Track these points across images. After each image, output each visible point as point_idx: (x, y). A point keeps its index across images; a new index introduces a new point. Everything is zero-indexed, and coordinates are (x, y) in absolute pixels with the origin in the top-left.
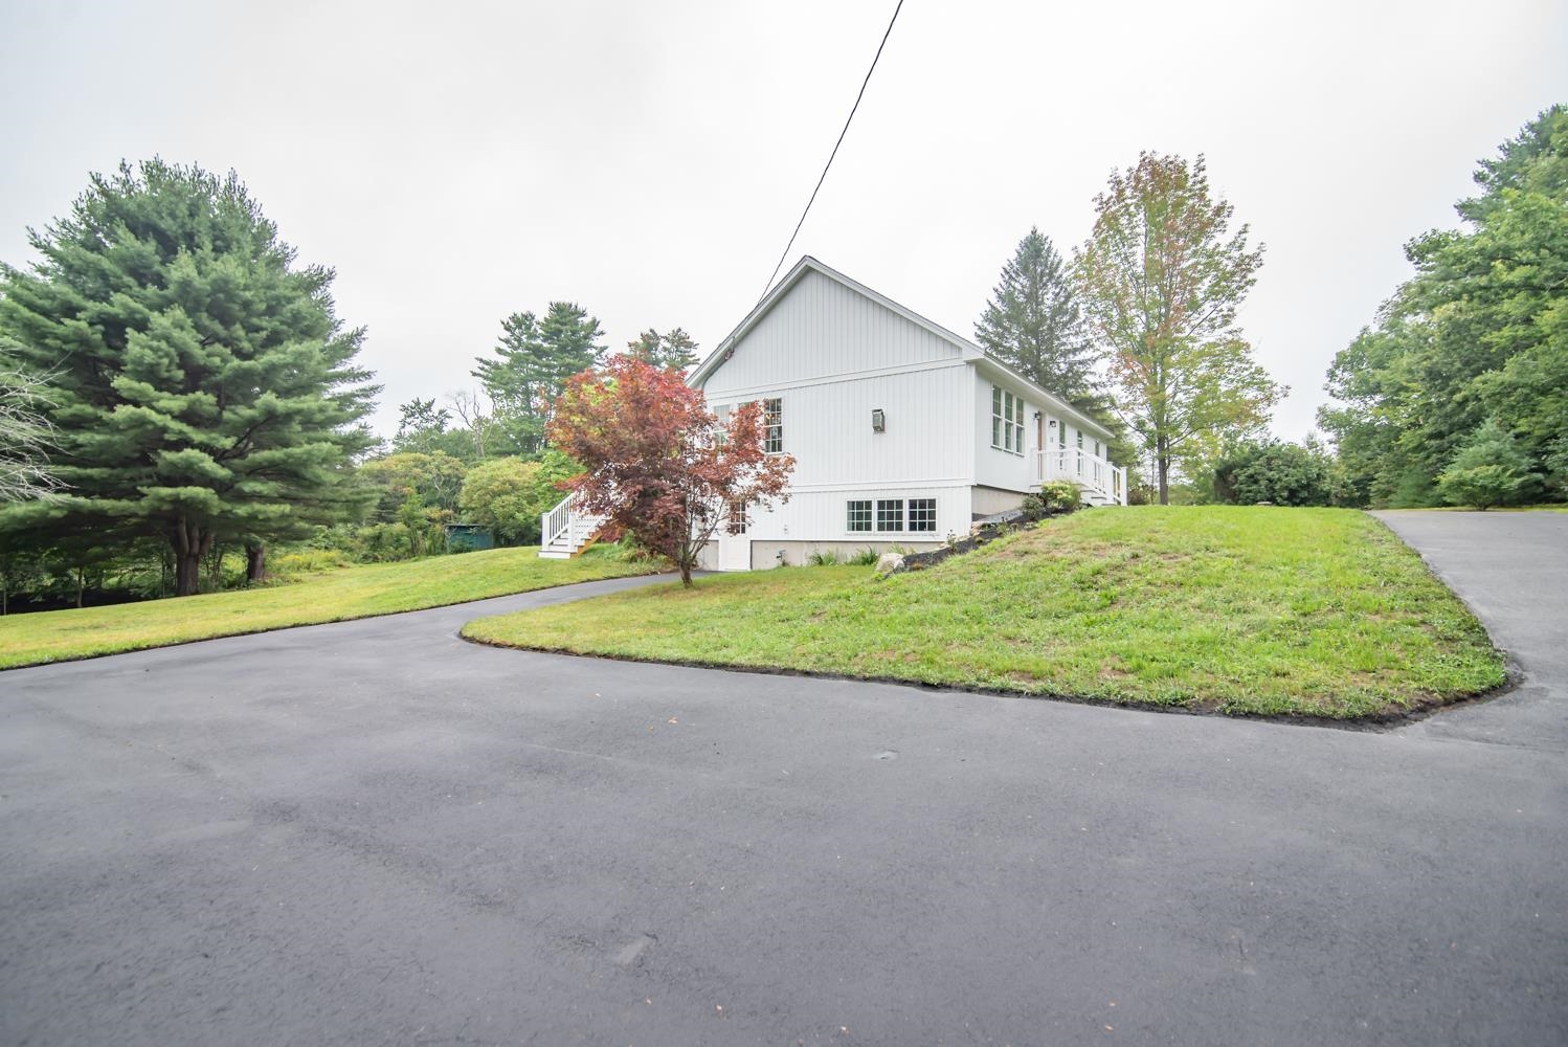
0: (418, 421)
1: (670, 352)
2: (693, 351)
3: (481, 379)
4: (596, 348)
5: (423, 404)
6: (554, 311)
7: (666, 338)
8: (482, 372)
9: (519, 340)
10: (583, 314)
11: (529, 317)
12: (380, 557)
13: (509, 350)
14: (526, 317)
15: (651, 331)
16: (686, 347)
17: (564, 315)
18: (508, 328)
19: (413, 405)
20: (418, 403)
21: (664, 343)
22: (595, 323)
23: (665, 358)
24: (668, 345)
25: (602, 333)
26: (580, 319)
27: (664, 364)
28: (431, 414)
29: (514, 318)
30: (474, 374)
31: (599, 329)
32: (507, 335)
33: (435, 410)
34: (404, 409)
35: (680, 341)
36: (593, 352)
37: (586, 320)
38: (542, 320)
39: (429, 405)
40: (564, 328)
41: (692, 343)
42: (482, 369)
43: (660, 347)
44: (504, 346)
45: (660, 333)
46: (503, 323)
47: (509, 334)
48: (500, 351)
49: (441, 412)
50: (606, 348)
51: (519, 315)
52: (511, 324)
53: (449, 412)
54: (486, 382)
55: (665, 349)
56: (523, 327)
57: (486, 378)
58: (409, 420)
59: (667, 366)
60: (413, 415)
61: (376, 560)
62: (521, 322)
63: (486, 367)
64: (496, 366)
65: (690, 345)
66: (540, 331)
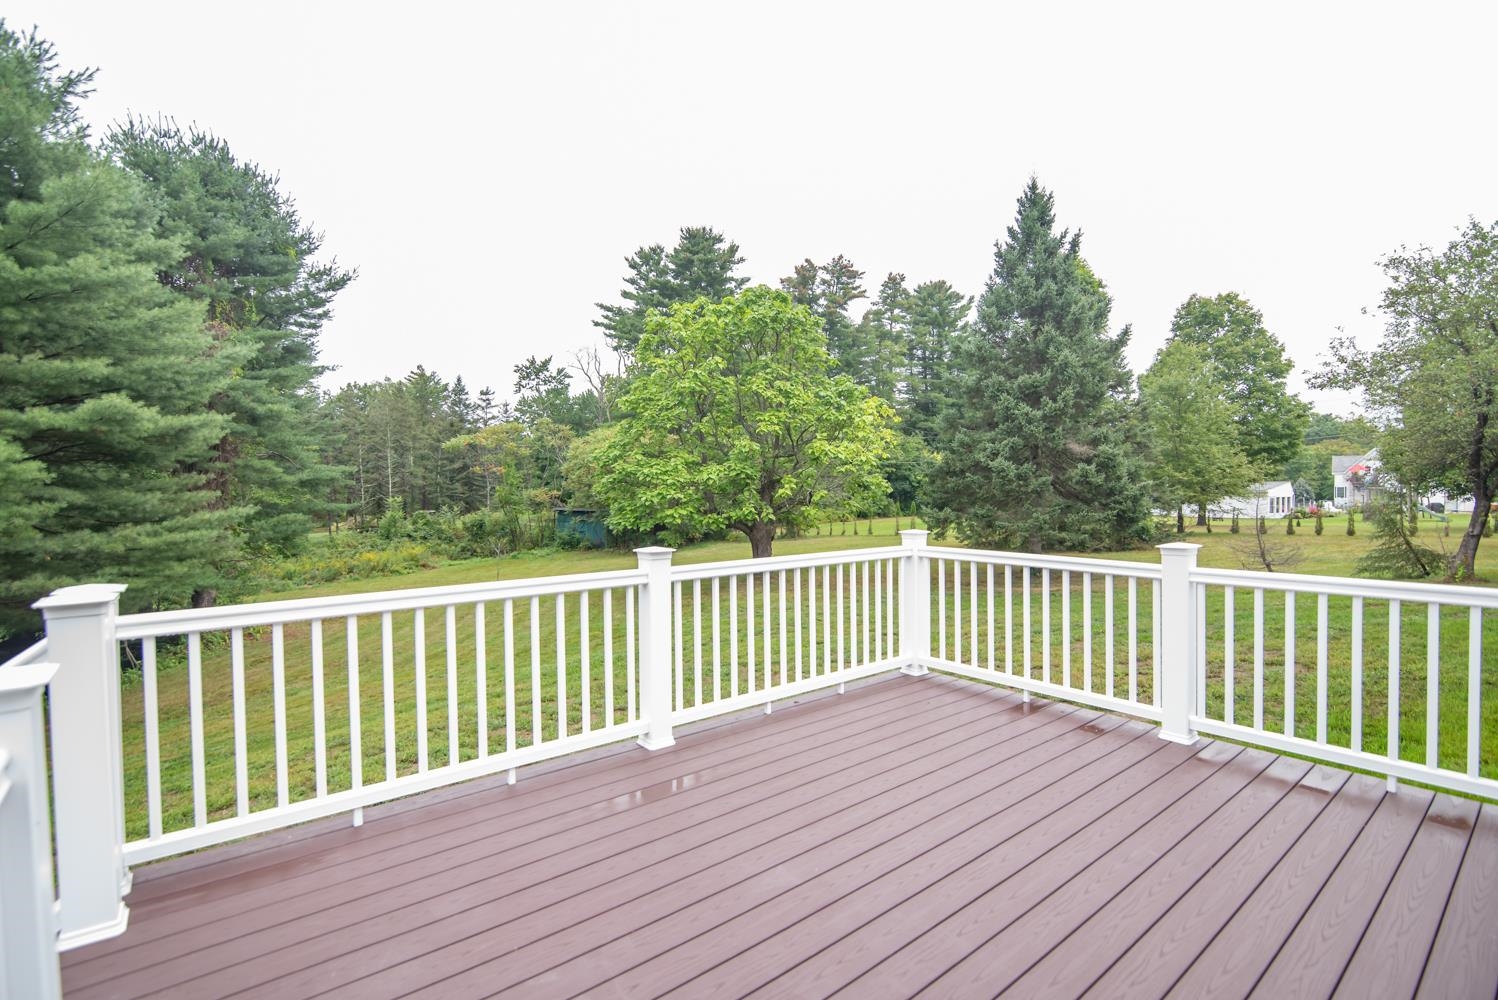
0: (534, 383)
1: (829, 286)
2: (858, 282)
3: (603, 329)
4: (736, 281)
5: (538, 362)
6: (686, 239)
7: (825, 268)
8: (606, 321)
9: (645, 278)
10: (719, 240)
11: (657, 251)
12: (479, 550)
13: (635, 292)
14: (653, 250)
15: (807, 261)
16: (849, 278)
17: (698, 241)
18: (633, 266)
19: (528, 364)
20: (533, 362)
21: (822, 275)
22: (733, 249)
23: (824, 294)
24: (828, 277)
25: (742, 260)
26: (717, 246)
27: (822, 301)
28: (548, 374)
29: (641, 253)
30: (597, 324)
31: (738, 256)
32: (632, 273)
33: (553, 369)
34: (518, 369)
35: (843, 272)
36: (732, 285)
37: (724, 246)
38: (671, 252)
39: (545, 364)
40: (695, 257)
41: (857, 272)
42: (606, 317)
43: (818, 281)
44: (631, 289)
45: (817, 263)
46: (627, 259)
47: (635, 272)
48: (626, 295)
49: (560, 371)
50: (748, 280)
51: (647, 249)
52: (638, 260)
53: (569, 371)
54: (607, 332)
55: (824, 282)
56: (651, 262)
57: (607, 327)
58: (524, 383)
59: (825, 303)
60: (528, 376)
61: (474, 554)
62: (649, 257)
63: (610, 314)
64: (619, 312)
65: (854, 275)
66: (672, 266)
